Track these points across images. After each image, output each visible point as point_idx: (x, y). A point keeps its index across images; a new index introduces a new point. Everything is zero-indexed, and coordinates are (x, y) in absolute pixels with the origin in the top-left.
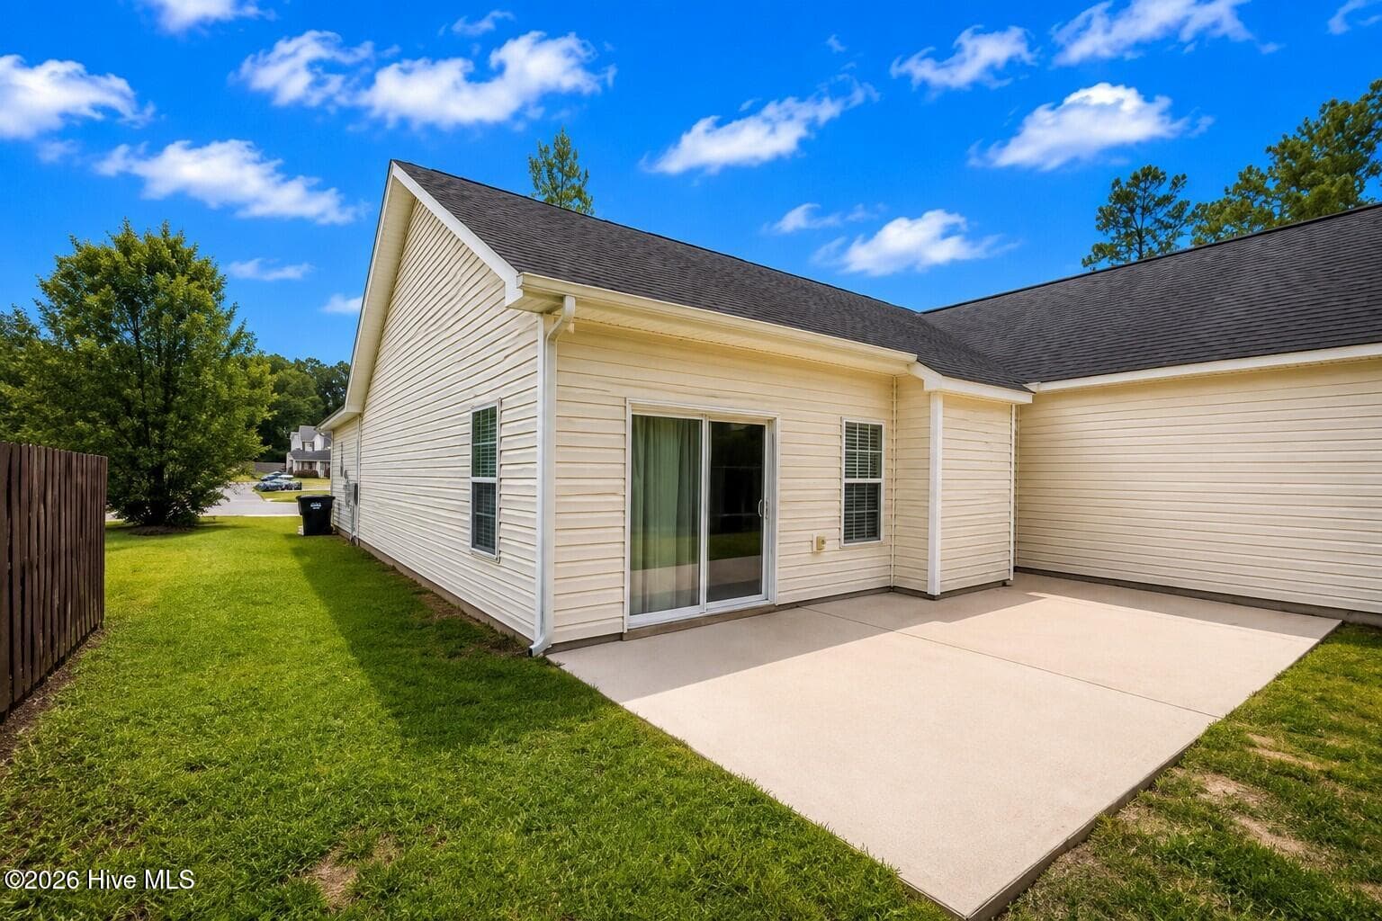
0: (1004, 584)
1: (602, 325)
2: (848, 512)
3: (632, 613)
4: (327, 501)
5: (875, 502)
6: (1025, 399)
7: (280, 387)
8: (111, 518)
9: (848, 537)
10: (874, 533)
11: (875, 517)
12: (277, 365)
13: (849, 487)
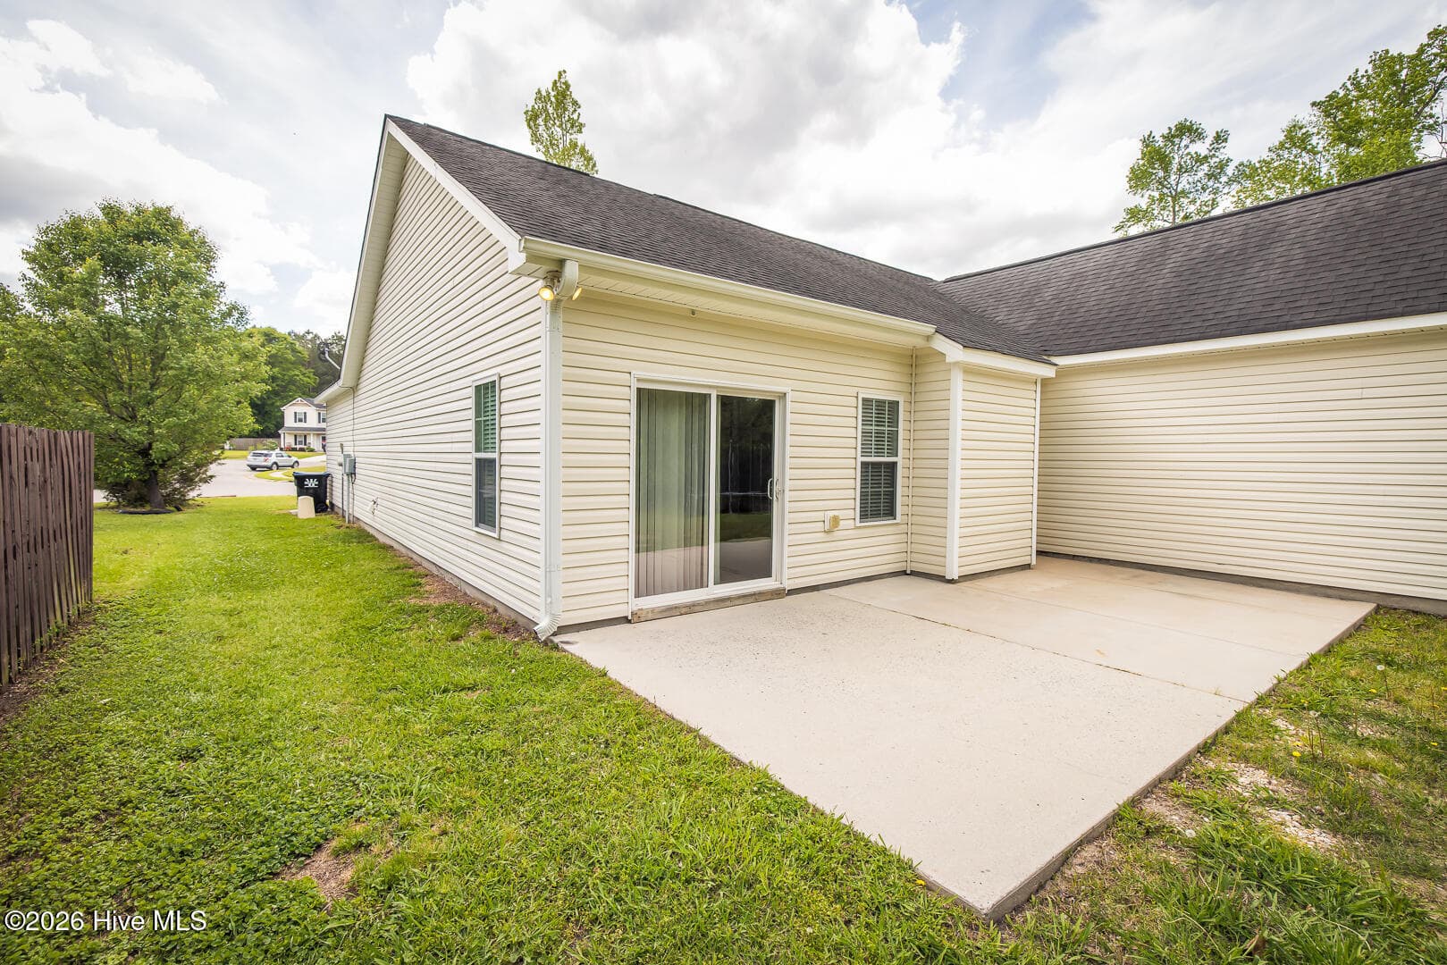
0: (1027, 567)
1: (607, 291)
2: (863, 490)
3: (637, 595)
4: (323, 479)
5: (892, 483)
6: (1049, 372)
7: (273, 361)
8: (99, 497)
9: (864, 516)
10: (891, 513)
11: (892, 496)
12: (270, 337)
13: (864, 465)
